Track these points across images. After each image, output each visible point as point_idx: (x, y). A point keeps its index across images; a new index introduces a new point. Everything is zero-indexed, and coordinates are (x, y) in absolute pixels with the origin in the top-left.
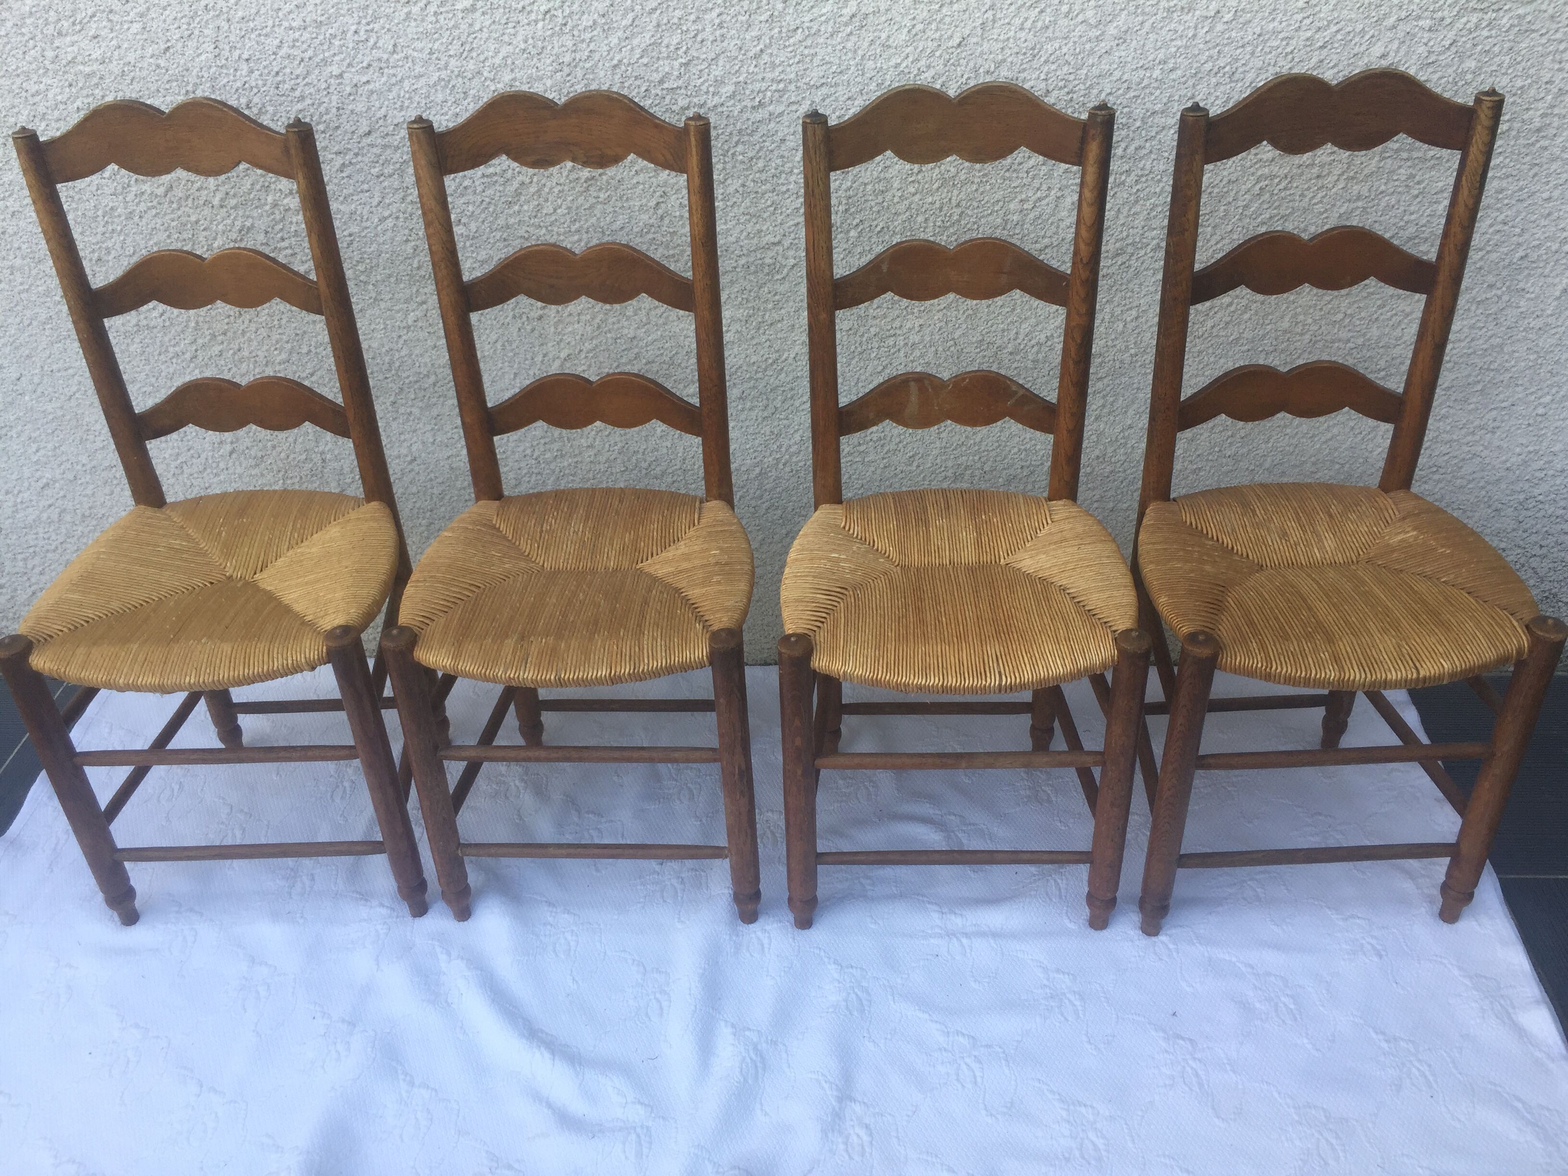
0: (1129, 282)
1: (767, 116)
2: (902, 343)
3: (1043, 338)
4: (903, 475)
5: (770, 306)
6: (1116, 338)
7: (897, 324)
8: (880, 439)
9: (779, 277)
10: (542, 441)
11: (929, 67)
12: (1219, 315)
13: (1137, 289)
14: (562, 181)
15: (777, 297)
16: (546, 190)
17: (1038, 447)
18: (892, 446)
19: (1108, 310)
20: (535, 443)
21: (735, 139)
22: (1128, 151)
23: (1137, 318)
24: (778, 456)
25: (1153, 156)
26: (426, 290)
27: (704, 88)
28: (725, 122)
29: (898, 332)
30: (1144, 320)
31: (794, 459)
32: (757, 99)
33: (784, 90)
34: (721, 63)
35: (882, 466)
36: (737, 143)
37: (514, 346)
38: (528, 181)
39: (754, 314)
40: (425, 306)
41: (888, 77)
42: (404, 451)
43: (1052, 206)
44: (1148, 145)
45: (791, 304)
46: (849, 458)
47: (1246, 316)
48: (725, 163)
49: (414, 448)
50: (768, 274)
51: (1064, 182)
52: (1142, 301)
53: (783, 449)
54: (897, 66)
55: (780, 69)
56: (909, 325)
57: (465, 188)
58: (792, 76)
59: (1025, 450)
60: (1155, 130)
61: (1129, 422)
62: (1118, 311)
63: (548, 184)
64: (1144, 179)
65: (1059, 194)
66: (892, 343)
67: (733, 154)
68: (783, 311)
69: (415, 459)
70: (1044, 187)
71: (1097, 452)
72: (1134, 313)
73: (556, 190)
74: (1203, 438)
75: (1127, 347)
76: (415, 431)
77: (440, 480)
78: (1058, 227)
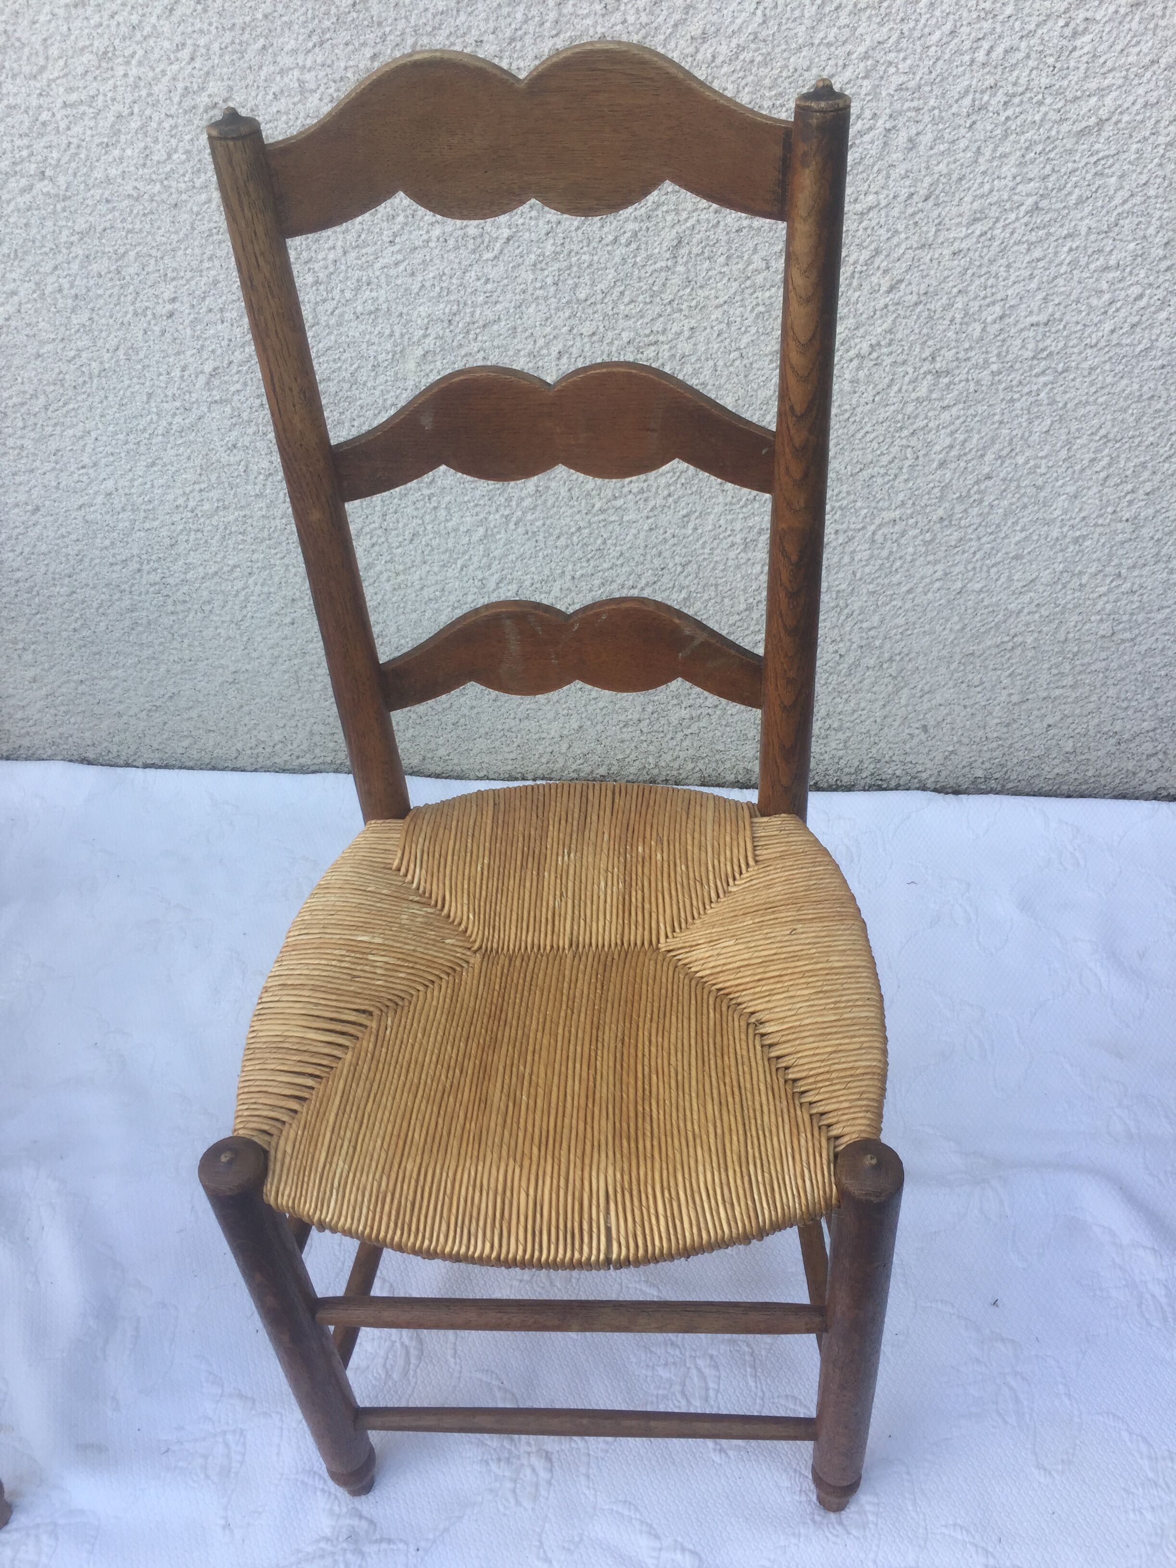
0: (991, 262)
2: (667, 354)
3: (865, 347)
4: (675, 540)
5: (481, 299)
6: (971, 348)
7: (658, 326)
8: (642, 491)
9: (489, 255)
10: (197, 487)
12: (1123, 313)
13: (1003, 274)
14: (173, 111)
15: (489, 286)
16: (154, 125)
17: (859, 504)
18: (659, 501)
19: (959, 305)
20: (188, 490)
22: (994, 55)
23: (1001, 318)
24: (507, 512)
25: (1031, 63)
26: (14, 275)
28: (392, 14)
29: (661, 338)
30: (1011, 320)
31: (529, 517)
35: (646, 527)
37: (141, 355)
38: (126, 112)
39: (459, 311)
42: (22, 497)
43: (879, 143)
44: (1023, 45)
45: (509, 296)
46: (602, 517)
47: (1163, 315)
49: (35, 493)
50: (474, 251)
51: (897, 106)
52: (1010, 292)
53: (514, 503)
56: (675, 328)
57: (44, 124)
59: (841, 508)
60: (1035, 20)
61: (987, 470)
62: (974, 306)
63: (155, 117)
64: (1016, 100)
65: (888, 126)
66: (652, 355)
68: (499, 307)
69: (37, 509)
70: (868, 114)
71: (941, 512)
72: (997, 310)
73: (166, 125)
74: (1091, 493)
75: (986, 361)
76: (32, 471)
77: (74, 537)
78: (888, 177)
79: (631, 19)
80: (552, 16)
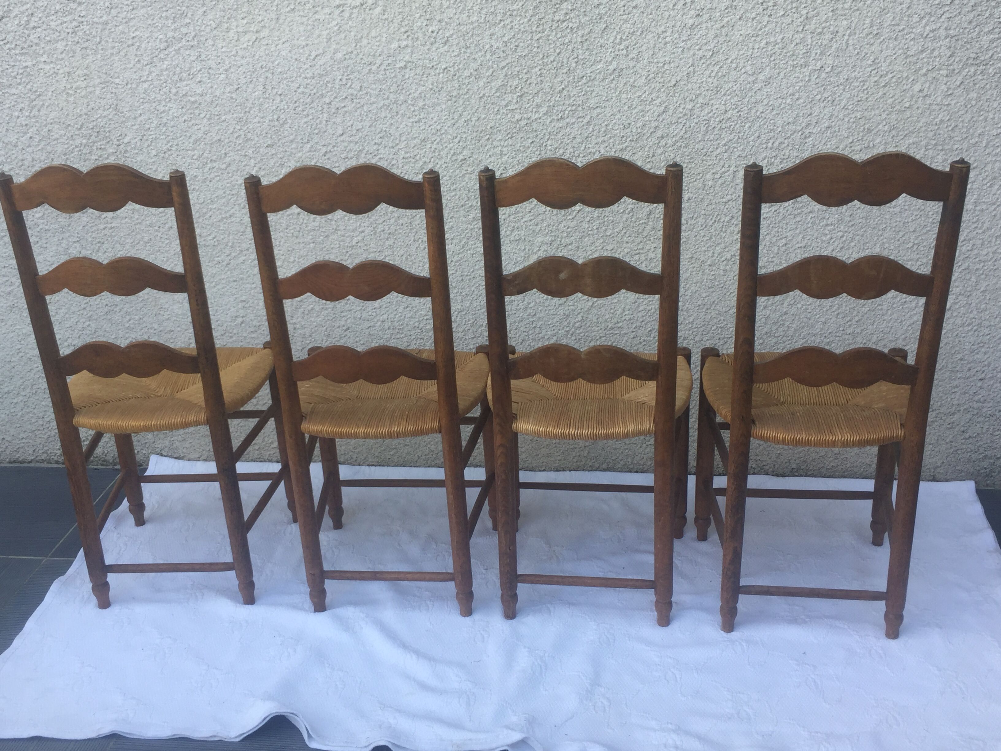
0: (780, 222)
1: (565, 125)
2: (644, 258)
3: (729, 256)
4: (645, 343)
5: (565, 235)
6: (774, 257)
7: (640, 246)
8: (630, 319)
9: (571, 217)
10: (425, 318)
11: (658, 97)
12: (836, 243)
13: (785, 227)
14: (448, 161)
15: (569, 230)
16: (438, 166)
17: (729, 326)
18: (638, 324)
19: (768, 239)
20: (421, 319)
21: (547, 137)
22: (775, 145)
23: (786, 244)
24: (568, 329)
25: (790, 148)
26: (365, 224)
27: (530, 109)
28: (541, 128)
29: (641, 251)
30: (790, 245)
31: (578, 332)
32: (560, 115)
33: (576, 110)
34: (540, 95)
35: (632, 336)
36: (548, 140)
37: (413, 258)
38: (428, 161)
39: (555, 240)
40: (363, 234)
41: (634, 103)
42: (343, 323)
43: (731, 176)
44: (786, 141)
45: (577, 234)
46: (611, 332)
47: (853, 244)
48: (541, 151)
49: (349, 321)
50: (564, 216)
51: (738, 163)
52: (788, 234)
53: (571, 325)
54: (639, 97)
55: (573, 99)
56: (648, 247)
57: (393, 165)
58: (580, 102)
59: (721, 327)
60: (790, 133)
61: (785, 310)
62: (774, 240)
63: (440, 163)
64: (785, 161)
65: (735, 170)
66: (637, 258)
67: (546, 146)
68: (572, 238)
69: (348, 329)
70: (726, 166)
71: (766, 330)
72: (784, 241)
73: (444, 166)
74: (832, 321)
75: (780, 262)
76: (351, 310)
77: (362, 342)
78: (735, 189)
79: (634, 131)
80: (604, 129)
